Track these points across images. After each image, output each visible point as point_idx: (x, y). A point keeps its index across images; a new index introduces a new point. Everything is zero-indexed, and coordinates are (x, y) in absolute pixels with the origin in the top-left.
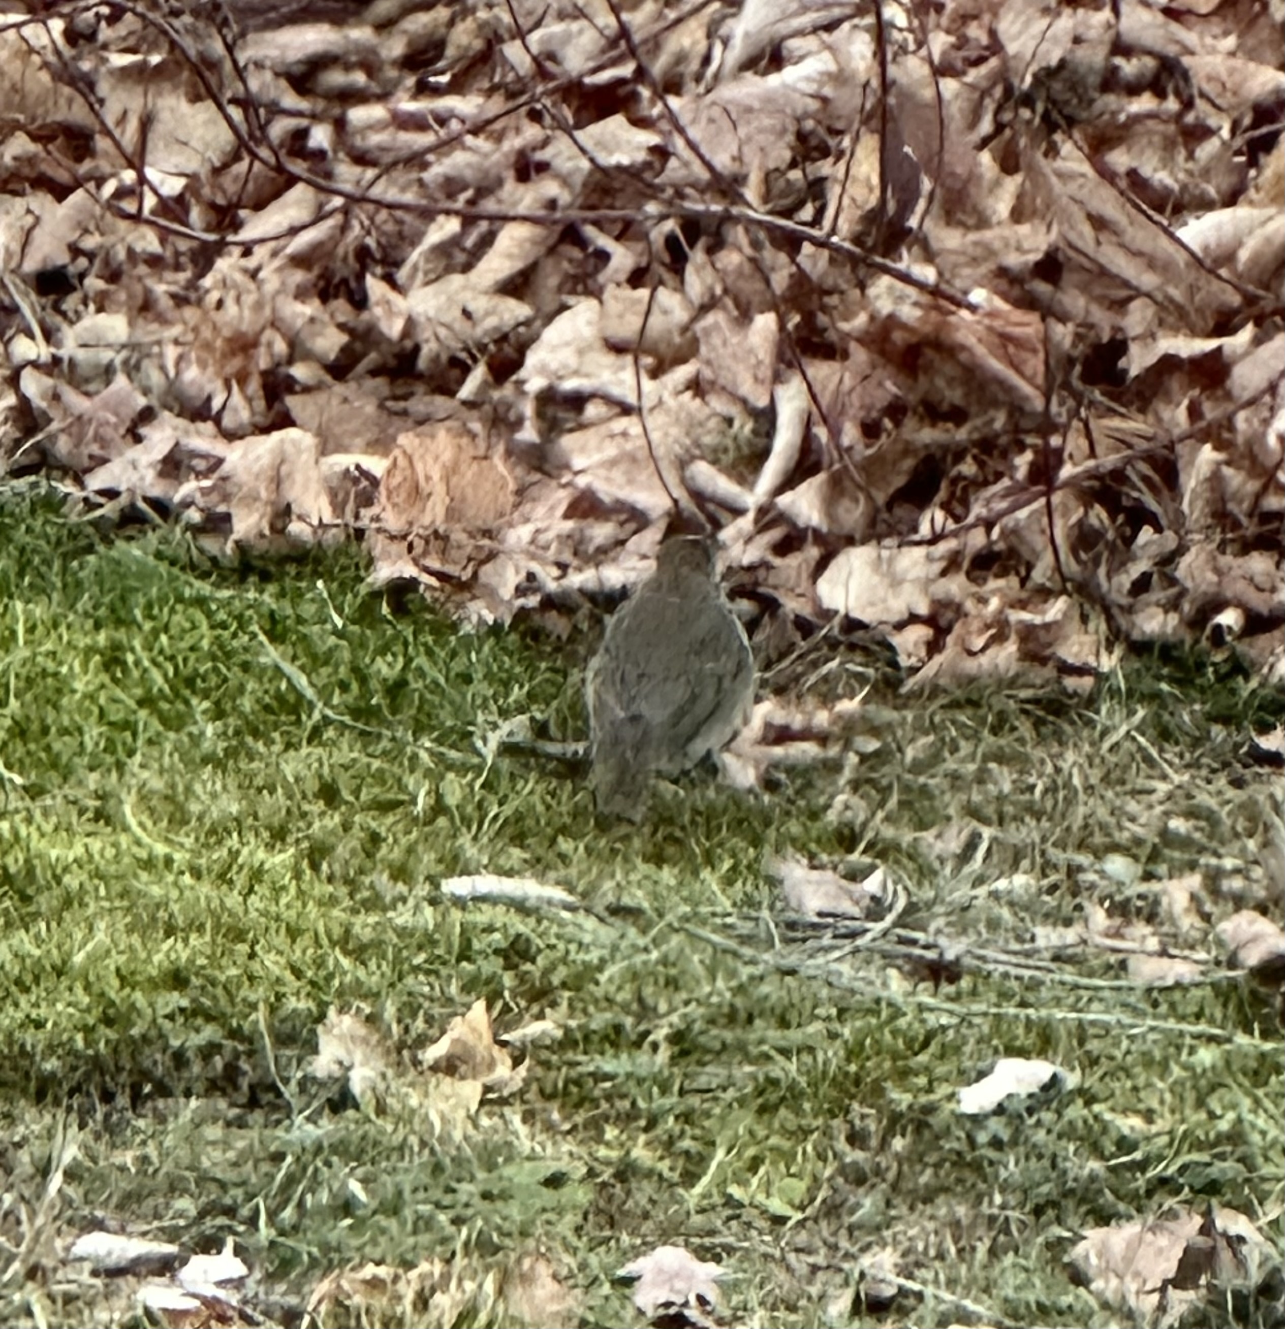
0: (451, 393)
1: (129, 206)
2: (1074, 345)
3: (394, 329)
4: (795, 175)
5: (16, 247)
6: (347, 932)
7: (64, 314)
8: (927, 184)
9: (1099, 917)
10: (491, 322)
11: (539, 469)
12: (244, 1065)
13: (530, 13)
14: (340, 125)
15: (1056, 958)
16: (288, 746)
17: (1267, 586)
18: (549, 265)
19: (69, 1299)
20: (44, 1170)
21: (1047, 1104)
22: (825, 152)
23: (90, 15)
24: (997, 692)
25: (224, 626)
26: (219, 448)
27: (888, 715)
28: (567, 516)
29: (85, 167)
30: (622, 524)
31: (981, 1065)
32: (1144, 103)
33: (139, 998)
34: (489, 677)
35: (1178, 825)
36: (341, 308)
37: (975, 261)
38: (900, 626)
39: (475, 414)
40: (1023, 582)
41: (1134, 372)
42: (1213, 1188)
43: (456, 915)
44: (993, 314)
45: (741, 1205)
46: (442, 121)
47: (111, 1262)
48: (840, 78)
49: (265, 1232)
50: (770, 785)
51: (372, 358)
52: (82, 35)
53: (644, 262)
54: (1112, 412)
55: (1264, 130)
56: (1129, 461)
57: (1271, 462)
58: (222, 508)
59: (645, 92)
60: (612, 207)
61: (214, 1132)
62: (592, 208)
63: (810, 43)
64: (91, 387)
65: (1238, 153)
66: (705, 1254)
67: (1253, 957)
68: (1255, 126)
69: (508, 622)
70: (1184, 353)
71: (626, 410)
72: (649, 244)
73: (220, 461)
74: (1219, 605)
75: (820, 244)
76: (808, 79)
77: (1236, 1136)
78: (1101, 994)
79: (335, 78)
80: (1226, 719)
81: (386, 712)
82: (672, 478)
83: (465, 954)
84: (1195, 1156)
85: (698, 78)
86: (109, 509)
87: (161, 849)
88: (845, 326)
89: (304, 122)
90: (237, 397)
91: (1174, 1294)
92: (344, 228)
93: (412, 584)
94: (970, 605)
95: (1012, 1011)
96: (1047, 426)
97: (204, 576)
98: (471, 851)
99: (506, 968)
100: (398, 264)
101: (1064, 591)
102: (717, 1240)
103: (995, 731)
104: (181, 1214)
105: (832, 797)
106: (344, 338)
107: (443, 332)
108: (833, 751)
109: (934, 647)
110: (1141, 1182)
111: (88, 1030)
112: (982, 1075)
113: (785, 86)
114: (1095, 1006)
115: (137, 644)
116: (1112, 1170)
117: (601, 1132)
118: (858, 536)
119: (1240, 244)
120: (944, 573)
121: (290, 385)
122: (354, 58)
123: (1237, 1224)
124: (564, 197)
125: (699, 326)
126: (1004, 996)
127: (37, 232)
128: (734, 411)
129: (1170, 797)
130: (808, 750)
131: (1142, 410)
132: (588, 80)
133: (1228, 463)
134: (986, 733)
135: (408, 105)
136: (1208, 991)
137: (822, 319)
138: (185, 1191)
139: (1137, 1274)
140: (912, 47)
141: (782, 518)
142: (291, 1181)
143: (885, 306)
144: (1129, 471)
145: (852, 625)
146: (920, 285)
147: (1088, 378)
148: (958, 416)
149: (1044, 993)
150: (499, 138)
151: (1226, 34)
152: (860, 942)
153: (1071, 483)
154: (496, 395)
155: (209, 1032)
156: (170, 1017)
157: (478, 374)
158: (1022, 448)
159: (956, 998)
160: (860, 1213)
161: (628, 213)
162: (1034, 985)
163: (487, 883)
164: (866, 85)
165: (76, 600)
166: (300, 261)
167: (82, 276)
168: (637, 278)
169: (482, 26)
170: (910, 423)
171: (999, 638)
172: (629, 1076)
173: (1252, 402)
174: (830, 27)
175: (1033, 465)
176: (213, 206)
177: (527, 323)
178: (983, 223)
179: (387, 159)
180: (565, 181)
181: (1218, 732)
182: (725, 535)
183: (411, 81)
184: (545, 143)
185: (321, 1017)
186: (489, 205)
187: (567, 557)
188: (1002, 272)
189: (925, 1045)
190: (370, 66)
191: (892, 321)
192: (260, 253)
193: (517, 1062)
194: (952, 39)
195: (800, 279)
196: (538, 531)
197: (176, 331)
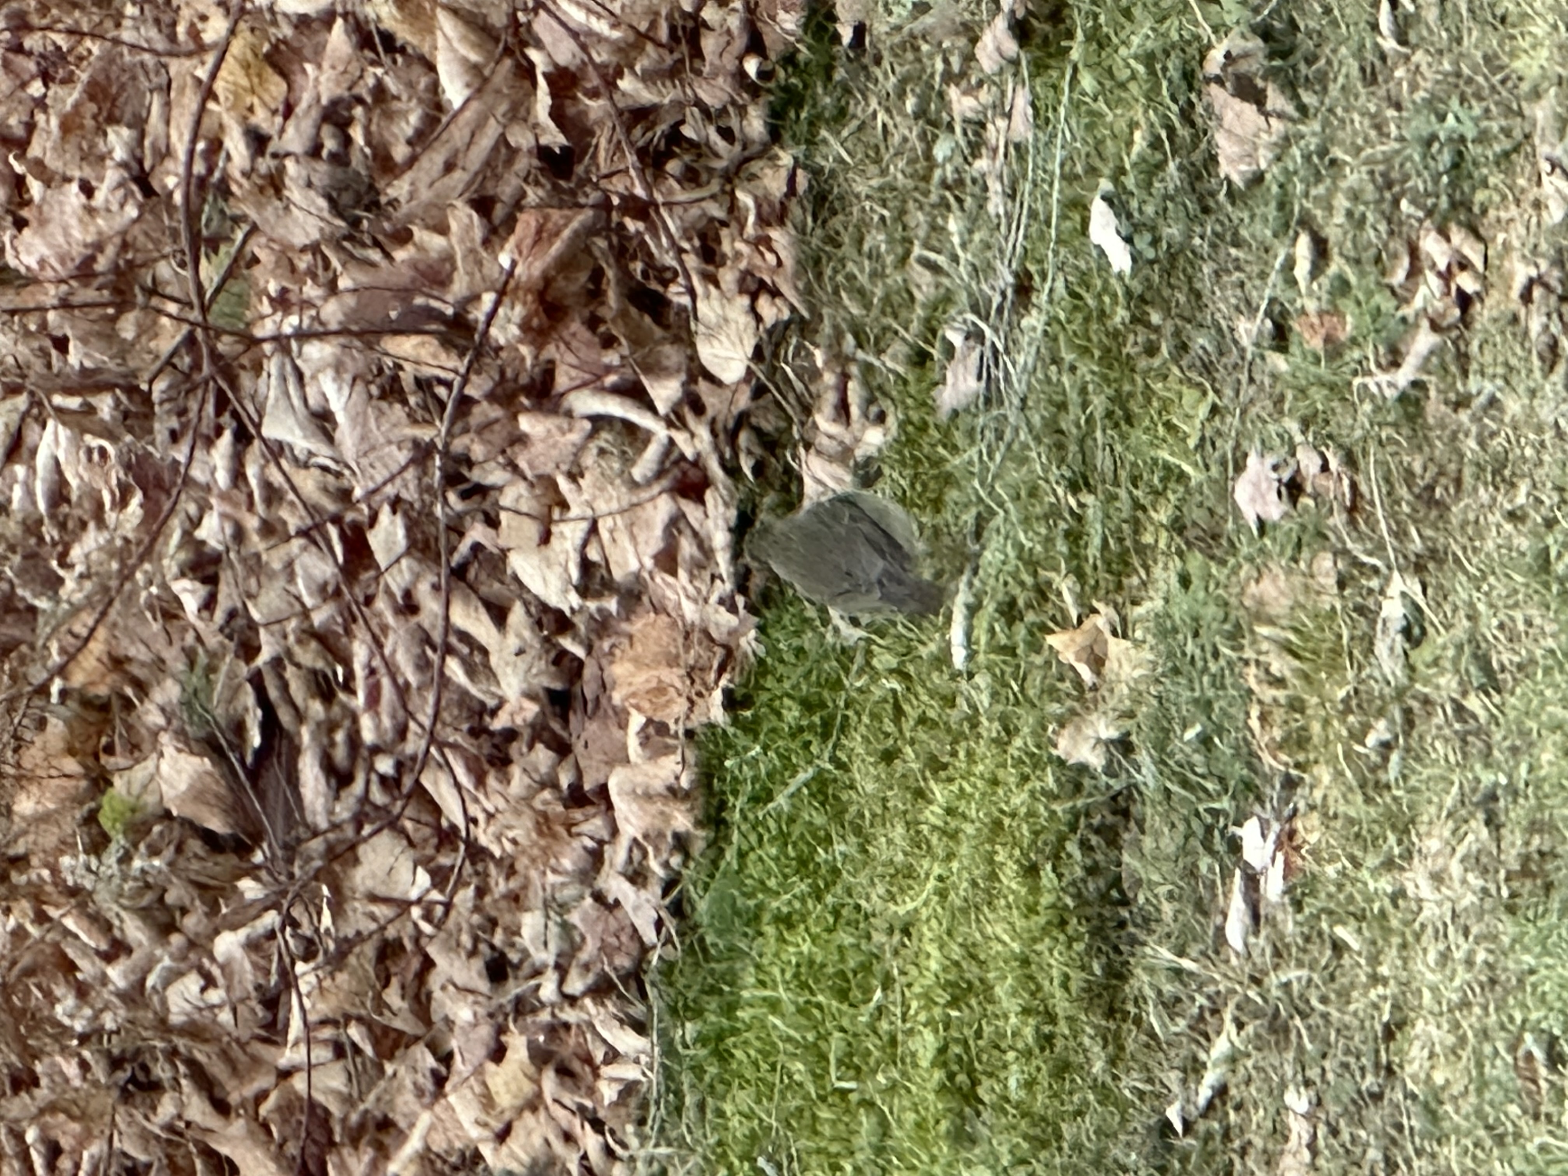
0: (581, 664)
1: (439, 910)
2: (542, 186)
3: (532, 709)
4: (412, 400)
5: (471, 998)
6: (993, 740)
7: (521, 961)
8: (419, 301)
9: (982, 164)
10: (527, 634)
11: (638, 598)
12: (1096, 821)
13: (291, 605)
14: (376, 750)
15: (1012, 197)
16: (852, 787)
17: (726, 38)
18: (484, 590)
19: (1277, 953)
20: (1178, 973)
21: (1124, 205)
22: (396, 379)
23: (291, 942)
24: (809, 244)
25: (760, 837)
26: (623, 843)
27: (826, 328)
28: (674, 573)
29: (408, 945)
30: (680, 532)
31: (1094, 253)
32: (357, 134)
33: (1046, 899)
34: (797, 634)
35: (910, 104)
36: (515, 749)
37: (479, 263)
38: (759, 319)
39: (597, 643)
40: (724, 224)
41: (562, 139)
42: (1188, 76)
43: (981, 658)
44: (518, 247)
45: (1202, 439)
46: (372, 672)
47: (1248, 920)
48: (338, 368)
49: (1225, 803)
50: (881, 418)
51: (556, 726)
52: (307, 949)
53: (480, 516)
54: (594, 156)
55: (377, 40)
56: (631, 144)
57: (631, 37)
58: (670, 839)
59: (349, 516)
60: (437, 539)
61: (1148, 843)
62: (439, 555)
63: (310, 391)
64: (578, 939)
65: (395, 62)
66: (1240, 468)
67: (1011, 47)
68: (374, 49)
69: (756, 619)
70: (548, 101)
71: (594, 529)
72: (466, 513)
73: (635, 840)
74: (741, 74)
75: (465, 380)
76: (340, 389)
77: (1149, 59)
78: (1040, 163)
79: (340, 754)
80: (828, 71)
81: (824, 713)
82: (644, 495)
83: (1011, 650)
84: (1165, 92)
85: (338, 475)
86: (671, 925)
87: (931, 884)
88: (529, 362)
89: (374, 778)
90: (585, 828)
91: (1269, 106)
92: (454, 746)
93: (728, 694)
94: (743, 265)
95: (1053, 232)
96: (605, 205)
97: (721, 851)
98: (933, 647)
99: (1022, 620)
100: (483, 704)
101: (732, 194)
102: (1230, 456)
103: (839, 246)
104: (1211, 869)
105: (890, 370)
106: (540, 747)
107: (534, 671)
108: (854, 369)
109: (775, 293)
110: (1183, 132)
111: (1070, 940)
112: (1102, 253)
113: (345, 409)
114: (1049, 167)
115: (775, 904)
116: (1174, 153)
117: (1147, 546)
118: (689, 352)
119: (465, 61)
120: (717, 285)
121: (576, 788)
122: (325, 741)
123: (1216, 57)
124: (432, 578)
125: (529, 474)
126: (1042, 237)
127: (459, 983)
128: (593, 447)
129: (888, 110)
130: (853, 387)
131: (592, 134)
132: (340, 559)
133: (632, 68)
134: (840, 254)
135: (360, 701)
136: (1038, 81)
137: (524, 380)
138: (1195, 865)
139: (1256, 135)
140: (313, 312)
141: (676, 410)
142: (1185, 783)
143: (514, 330)
144: (640, 143)
145: (758, 354)
146: (497, 304)
147: (567, 174)
148: (597, 275)
149: (1039, 206)
150: (385, 628)
151: (304, 71)
152: (1000, 347)
153: (648, 187)
154: (582, 628)
155: (1072, 847)
156: (1060, 876)
157: (567, 643)
158: (622, 226)
159: (1044, 276)
160: (1210, 348)
161: (442, 527)
162: (1033, 214)
163: (957, 634)
164: (344, 347)
165: (741, 951)
166: (480, 781)
167: (492, 947)
168: (493, 522)
169: (299, 641)
170: (602, 312)
171: (767, 241)
172: (1104, 525)
173: (584, 48)
174: (300, 376)
175: (635, 217)
176: (438, 849)
177: (526, 604)
178: (449, 258)
179: (401, 713)
180: (417, 577)
181: (840, 74)
182: (689, 454)
183: (342, 696)
184: (389, 592)
185: (1061, 763)
186: (437, 636)
187: (706, 575)
188: (486, 242)
189: (1078, 296)
190: (331, 727)
191: (525, 326)
192: (474, 810)
193: (1095, 611)
194: (309, 282)
195: (492, 397)
196: (688, 597)
197: (534, 874)
